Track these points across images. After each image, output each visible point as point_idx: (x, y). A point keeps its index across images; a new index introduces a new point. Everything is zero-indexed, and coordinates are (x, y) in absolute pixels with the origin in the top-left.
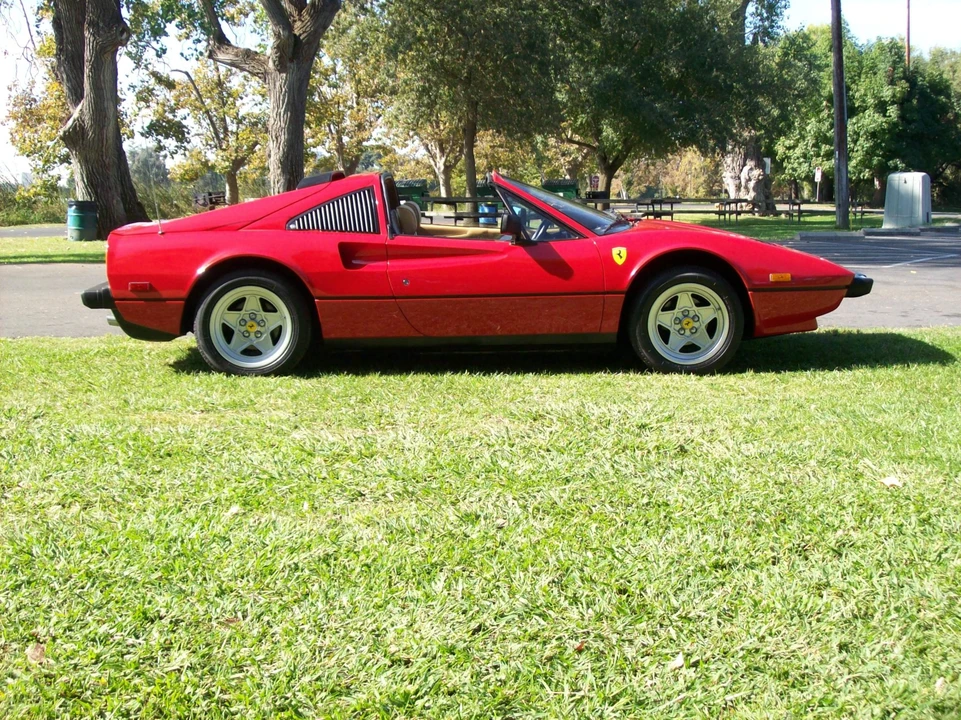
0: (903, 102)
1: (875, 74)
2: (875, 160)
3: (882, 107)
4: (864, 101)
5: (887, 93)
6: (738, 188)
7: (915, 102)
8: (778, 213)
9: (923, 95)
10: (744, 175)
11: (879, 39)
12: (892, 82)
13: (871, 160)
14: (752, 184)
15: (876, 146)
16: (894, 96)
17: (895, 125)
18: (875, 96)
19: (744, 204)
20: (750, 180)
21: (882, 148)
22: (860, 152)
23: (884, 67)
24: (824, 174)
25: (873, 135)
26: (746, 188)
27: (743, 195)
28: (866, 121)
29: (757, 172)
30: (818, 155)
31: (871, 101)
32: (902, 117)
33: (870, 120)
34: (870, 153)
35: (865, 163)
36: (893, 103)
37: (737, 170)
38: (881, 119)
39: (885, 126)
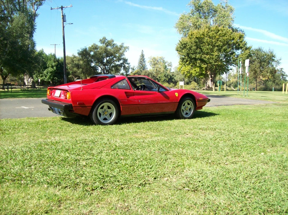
0: (57, 66)
1: (51, 60)
2: (52, 77)
3: (52, 67)
4: (49, 66)
5: (54, 64)
6: (28, 83)
7: (59, 66)
8: (36, 88)
9: (60, 65)
10: (29, 80)
11: (51, 53)
12: (55, 62)
13: (51, 77)
14: (31, 82)
15: (52, 75)
16: (55, 65)
17: (55, 70)
18: (51, 65)
19: (29, 86)
20: (31, 81)
21: (53, 75)
22: (48, 76)
23: (53, 59)
24: (41, 80)
25: (51, 72)
26: (30, 83)
27: (29, 84)
28: (49, 70)
29: (32, 80)
30: (39, 76)
31: (50, 66)
32: (56, 69)
33: (50, 69)
34: (50, 76)
35: (49, 78)
36: (55, 66)
37: (28, 79)
38: (53, 69)
39: (53, 71)
